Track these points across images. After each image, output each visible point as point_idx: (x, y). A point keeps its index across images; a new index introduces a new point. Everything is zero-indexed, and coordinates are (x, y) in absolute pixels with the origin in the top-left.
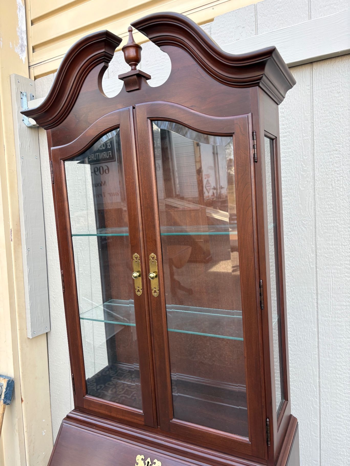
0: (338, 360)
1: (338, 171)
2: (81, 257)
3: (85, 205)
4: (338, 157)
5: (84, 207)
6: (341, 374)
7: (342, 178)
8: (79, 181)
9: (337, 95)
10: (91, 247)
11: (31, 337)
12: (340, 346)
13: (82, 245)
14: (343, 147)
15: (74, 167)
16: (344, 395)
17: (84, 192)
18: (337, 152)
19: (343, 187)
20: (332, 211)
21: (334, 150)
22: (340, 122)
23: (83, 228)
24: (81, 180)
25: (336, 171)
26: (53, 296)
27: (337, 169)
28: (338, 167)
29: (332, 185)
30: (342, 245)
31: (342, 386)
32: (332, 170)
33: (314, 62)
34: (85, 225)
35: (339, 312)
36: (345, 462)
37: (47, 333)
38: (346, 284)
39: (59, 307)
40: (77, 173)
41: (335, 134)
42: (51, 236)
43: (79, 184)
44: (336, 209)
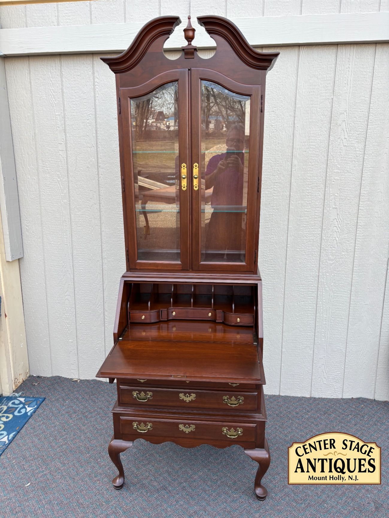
0: (265, 250)
1: (274, 125)
2: (59, 187)
3: (63, 139)
4: (274, 116)
5: (63, 141)
6: (266, 258)
7: (275, 130)
8: (56, 116)
9: (276, 74)
10: (70, 178)
11: (10, 260)
12: (267, 241)
13: (60, 176)
14: (277, 110)
15: (51, 102)
16: (267, 271)
17: (63, 127)
18: (273, 113)
19: (276, 137)
20: (268, 152)
21: (272, 112)
22: (277, 92)
23: (61, 161)
24: (59, 115)
25: (272, 126)
26: (26, 225)
27: (273, 125)
28: (274, 123)
29: (269, 135)
30: (273, 175)
31: (266, 265)
32: (270, 125)
33: (264, 47)
34: (63, 158)
35: (268, 219)
36: (266, 312)
37: (19, 259)
38: (273, 201)
39: (34, 234)
40: (55, 108)
41: (273, 100)
42: (23, 168)
43: (57, 119)
44: (271, 151)
